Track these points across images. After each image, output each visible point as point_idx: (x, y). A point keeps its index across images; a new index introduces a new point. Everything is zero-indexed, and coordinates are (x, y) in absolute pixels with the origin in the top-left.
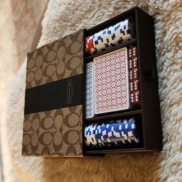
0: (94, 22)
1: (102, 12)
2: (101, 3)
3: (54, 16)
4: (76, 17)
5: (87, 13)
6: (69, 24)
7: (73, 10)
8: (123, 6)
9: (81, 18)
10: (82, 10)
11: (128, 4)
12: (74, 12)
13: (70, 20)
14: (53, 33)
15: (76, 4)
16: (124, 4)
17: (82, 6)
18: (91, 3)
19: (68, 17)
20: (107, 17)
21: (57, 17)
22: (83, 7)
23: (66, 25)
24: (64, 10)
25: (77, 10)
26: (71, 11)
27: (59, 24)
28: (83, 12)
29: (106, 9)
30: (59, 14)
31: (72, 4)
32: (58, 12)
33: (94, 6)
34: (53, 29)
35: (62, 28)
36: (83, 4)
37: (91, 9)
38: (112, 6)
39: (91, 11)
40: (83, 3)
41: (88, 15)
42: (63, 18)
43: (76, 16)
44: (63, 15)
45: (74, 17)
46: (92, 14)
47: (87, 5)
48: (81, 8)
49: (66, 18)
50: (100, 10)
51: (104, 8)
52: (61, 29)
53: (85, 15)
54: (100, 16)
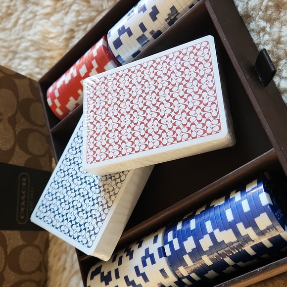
0: (18, 34)
1: (31, 12)
5: (4, 21)
29: (38, 4)
33: (15, 5)
37: (10, 11)
39: (11, 14)
41: (5, 24)
46: (13, 19)
47: (1, 6)
50: (28, 8)
51: (33, 3)
54: (28, 20)
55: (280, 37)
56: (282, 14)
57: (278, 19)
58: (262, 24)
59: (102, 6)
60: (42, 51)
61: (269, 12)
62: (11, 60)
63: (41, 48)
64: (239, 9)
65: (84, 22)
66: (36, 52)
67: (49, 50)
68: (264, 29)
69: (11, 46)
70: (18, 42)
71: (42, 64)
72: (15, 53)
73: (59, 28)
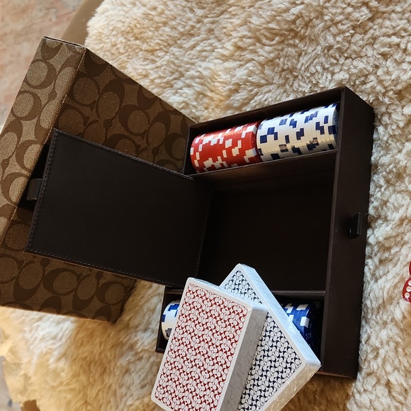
0: (191, 59)
1: (211, 45)
2: (213, 26)
3: (118, 21)
4: (162, 38)
5: (184, 38)
6: (145, 46)
7: (157, 23)
8: (251, 48)
9: (171, 42)
10: (175, 29)
11: (262, 48)
12: (160, 27)
13: (148, 40)
14: (108, 53)
15: (167, 12)
16: (254, 45)
17: (178, 21)
18: (195, 20)
19: (144, 32)
20: (218, 57)
21: (124, 26)
22: (179, 24)
23: (138, 45)
24: (140, 17)
25: (165, 24)
26: (153, 23)
27: (124, 41)
28: (177, 32)
29: (220, 41)
30: (128, 20)
31: (159, 10)
32: (127, 15)
33: (199, 29)
34: (109, 45)
35: (129, 50)
36: (179, 18)
37: (192, 32)
38: (233, 40)
39: (192, 35)
40: (180, 15)
41: (184, 42)
42: (136, 31)
43: (162, 35)
44: (136, 26)
45: (156, 36)
46: (192, 42)
47: (186, 22)
48: (174, 23)
49: (141, 33)
50: (209, 39)
51: (216, 37)
52: (127, 51)
53: (179, 39)
54: (205, 51)
55: (387, 201)
56: (397, 184)
57: (393, 185)
58: (382, 182)
59: (273, 79)
60: (206, 88)
61: (390, 176)
62: (175, 79)
63: (205, 85)
64: (372, 159)
65: (252, 84)
66: (200, 86)
67: (212, 91)
68: (381, 187)
69: (180, 66)
70: (188, 66)
71: (201, 100)
72: (182, 75)
73: (229, 76)
